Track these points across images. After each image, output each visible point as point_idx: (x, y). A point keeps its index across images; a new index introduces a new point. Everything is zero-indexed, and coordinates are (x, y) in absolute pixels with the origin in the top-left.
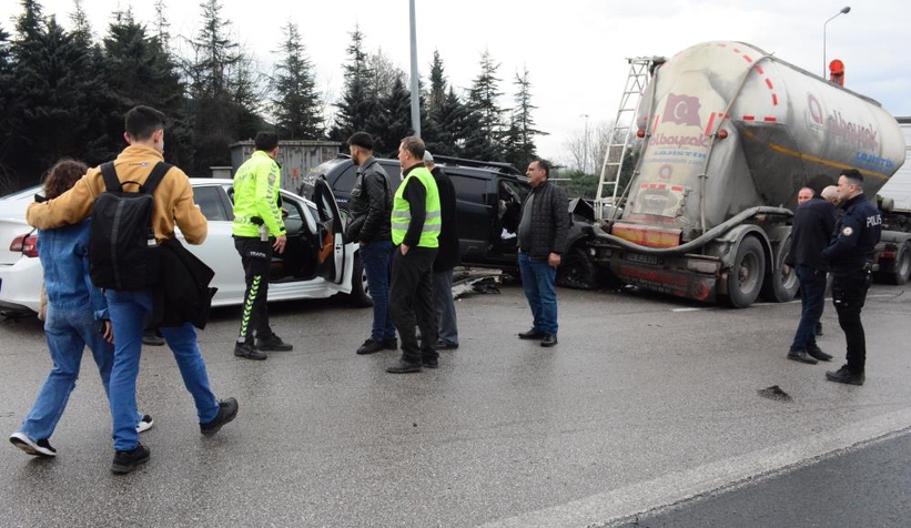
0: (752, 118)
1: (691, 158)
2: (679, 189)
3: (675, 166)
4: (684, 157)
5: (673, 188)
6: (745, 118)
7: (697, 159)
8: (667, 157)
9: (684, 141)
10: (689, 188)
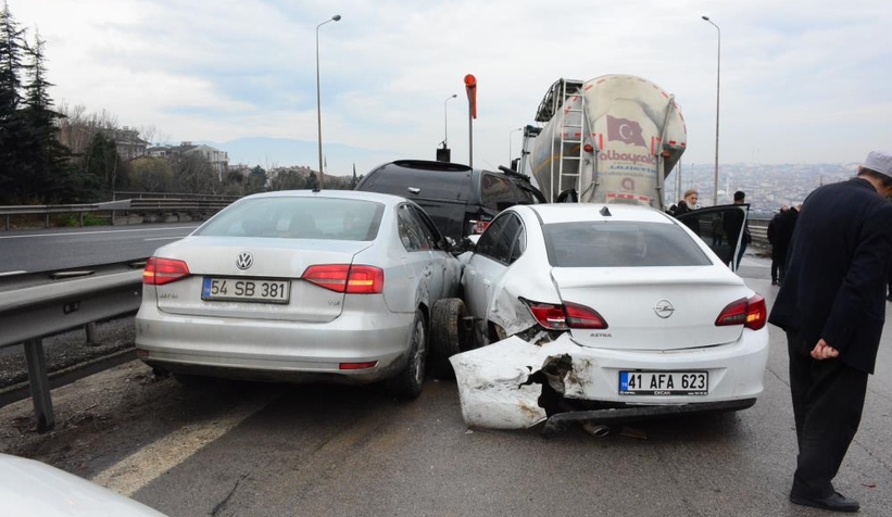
0: (674, 143)
1: (646, 173)
2: (645, 199)
3: (635, 179)
4: (640, 172)
5: (641, 198)
6: (671, 142)
7: (650, 174)
8: (627, 171)
9: (636, 159)
10: (651, 198)
